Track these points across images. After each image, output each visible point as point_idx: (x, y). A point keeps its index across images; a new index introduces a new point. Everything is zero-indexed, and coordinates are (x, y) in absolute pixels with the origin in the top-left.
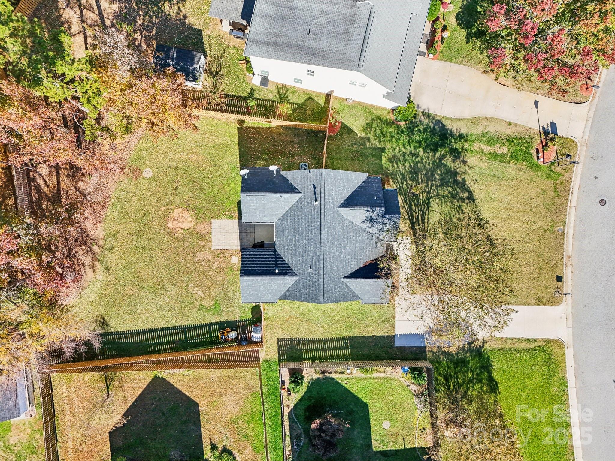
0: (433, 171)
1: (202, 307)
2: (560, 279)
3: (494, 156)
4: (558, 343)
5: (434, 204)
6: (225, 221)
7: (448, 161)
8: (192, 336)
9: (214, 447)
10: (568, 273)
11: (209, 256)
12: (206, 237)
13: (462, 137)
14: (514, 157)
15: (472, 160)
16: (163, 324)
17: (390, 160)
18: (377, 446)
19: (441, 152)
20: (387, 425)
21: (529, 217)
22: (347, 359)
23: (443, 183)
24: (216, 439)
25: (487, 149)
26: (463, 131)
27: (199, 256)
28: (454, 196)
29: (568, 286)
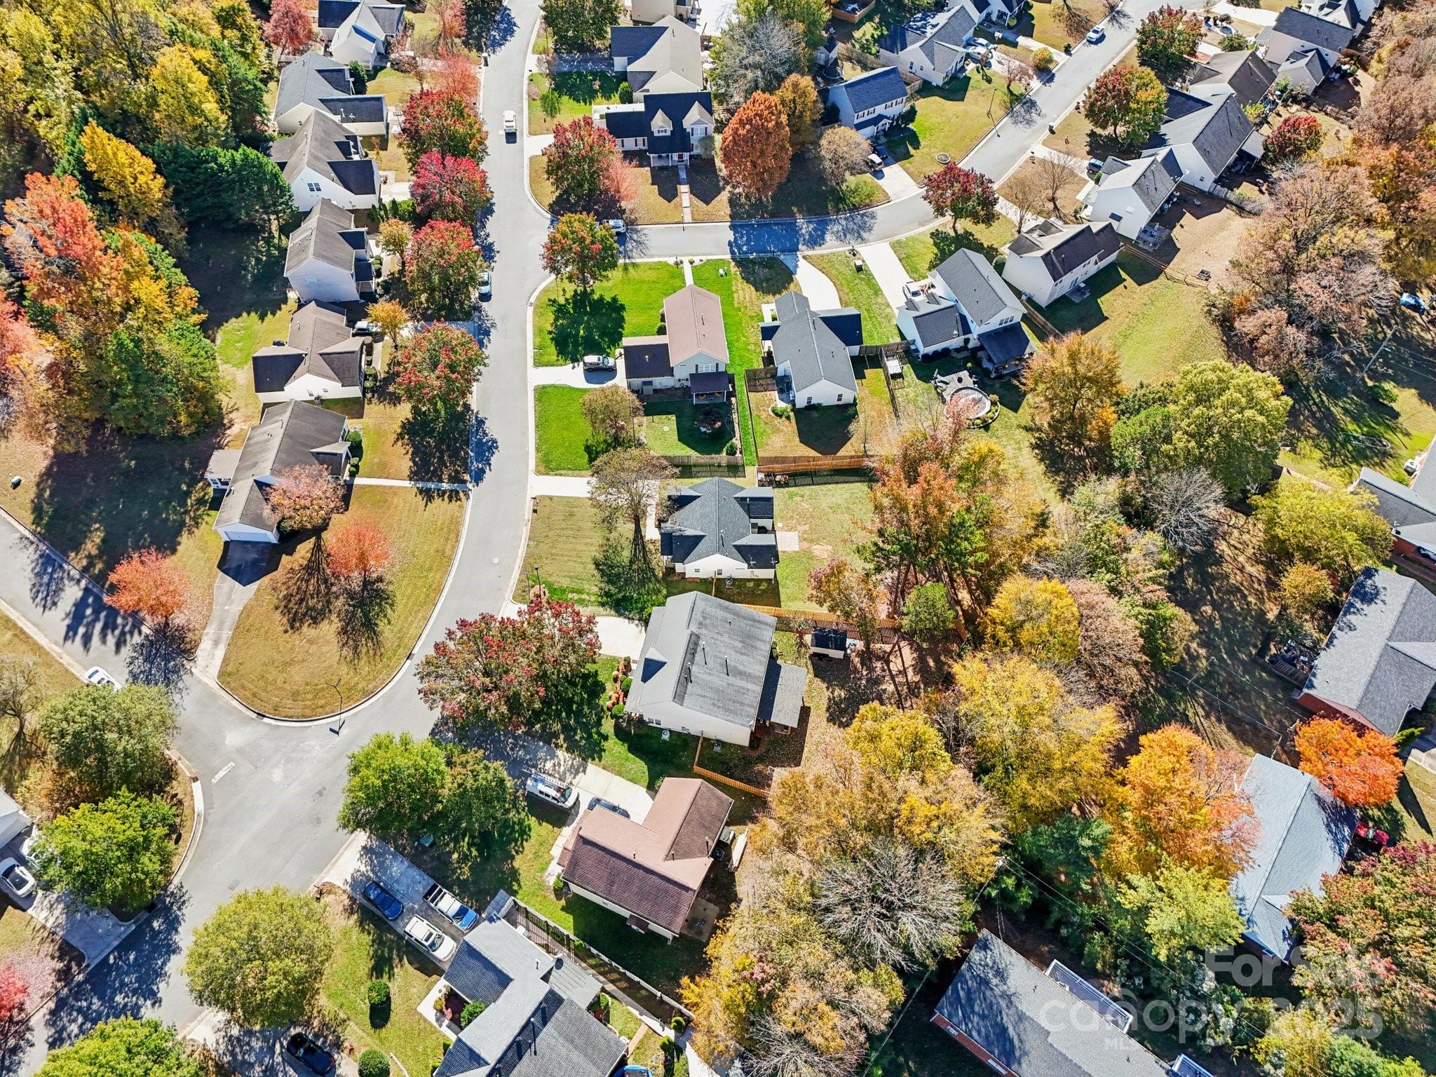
0: (626, 584)
1: (802, 496)
2: (535, 511)
3: (580, 592)
4: (538, 473)
5: (627, 561)
6: (789, 549)
7: (613, 590)
8: (809, 480)
9: (788, 418)
10: (528, 514)
11: (799, 528)
12: (803, 539)
13: (603, 605)
14: (563, 591)
15: (595, 589)
16: (830, 486)
17: (660, 591)
18: (673, 418)
19: (620, 596)
20: (666, 429)
21: (554, 551)
22: (695, 466)
23: (618, 576)
24: (787, 423)
25: (584, 596)
26: (601, 609)
27: (807, 527)
28: (611, 567)
29: (529, 505)
